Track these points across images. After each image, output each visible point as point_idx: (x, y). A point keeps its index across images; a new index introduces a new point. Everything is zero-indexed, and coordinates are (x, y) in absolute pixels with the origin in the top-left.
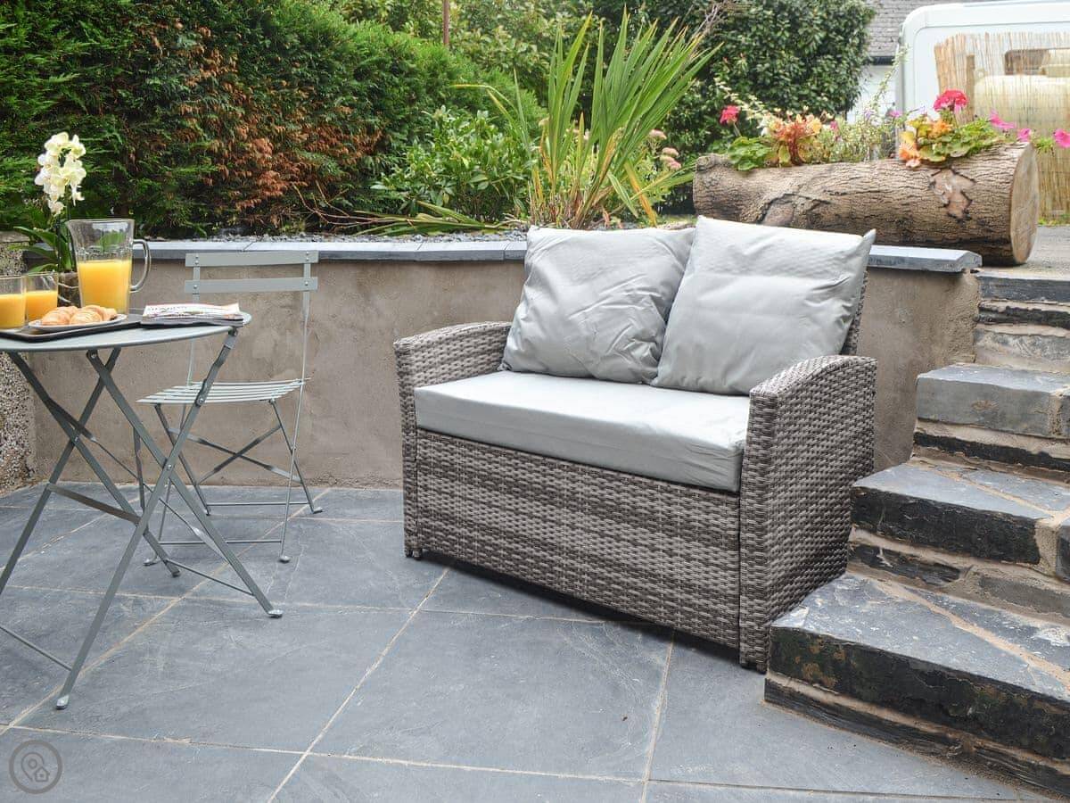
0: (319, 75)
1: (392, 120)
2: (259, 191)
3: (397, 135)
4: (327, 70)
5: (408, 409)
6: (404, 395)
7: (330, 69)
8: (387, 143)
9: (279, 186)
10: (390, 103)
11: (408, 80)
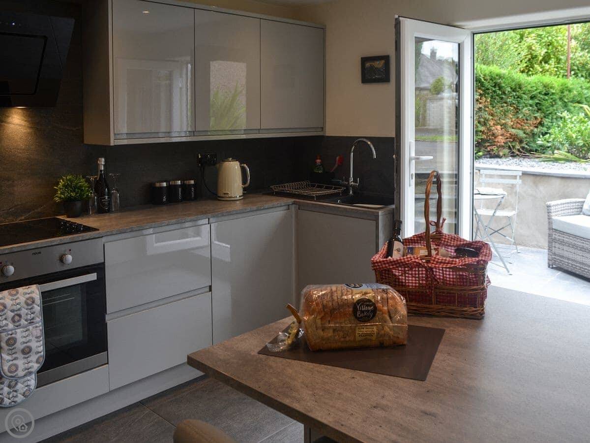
0: (517, 101)
1: (545, 114)
2: (496, 143)
3: (547, 120)
4: (521, 99)
5: (550, 223)
6: (549, 219)
7: (521, 98)
8: (542, 123)
9: (502, 141)
10: (544, 107)
11: (551, 97)
